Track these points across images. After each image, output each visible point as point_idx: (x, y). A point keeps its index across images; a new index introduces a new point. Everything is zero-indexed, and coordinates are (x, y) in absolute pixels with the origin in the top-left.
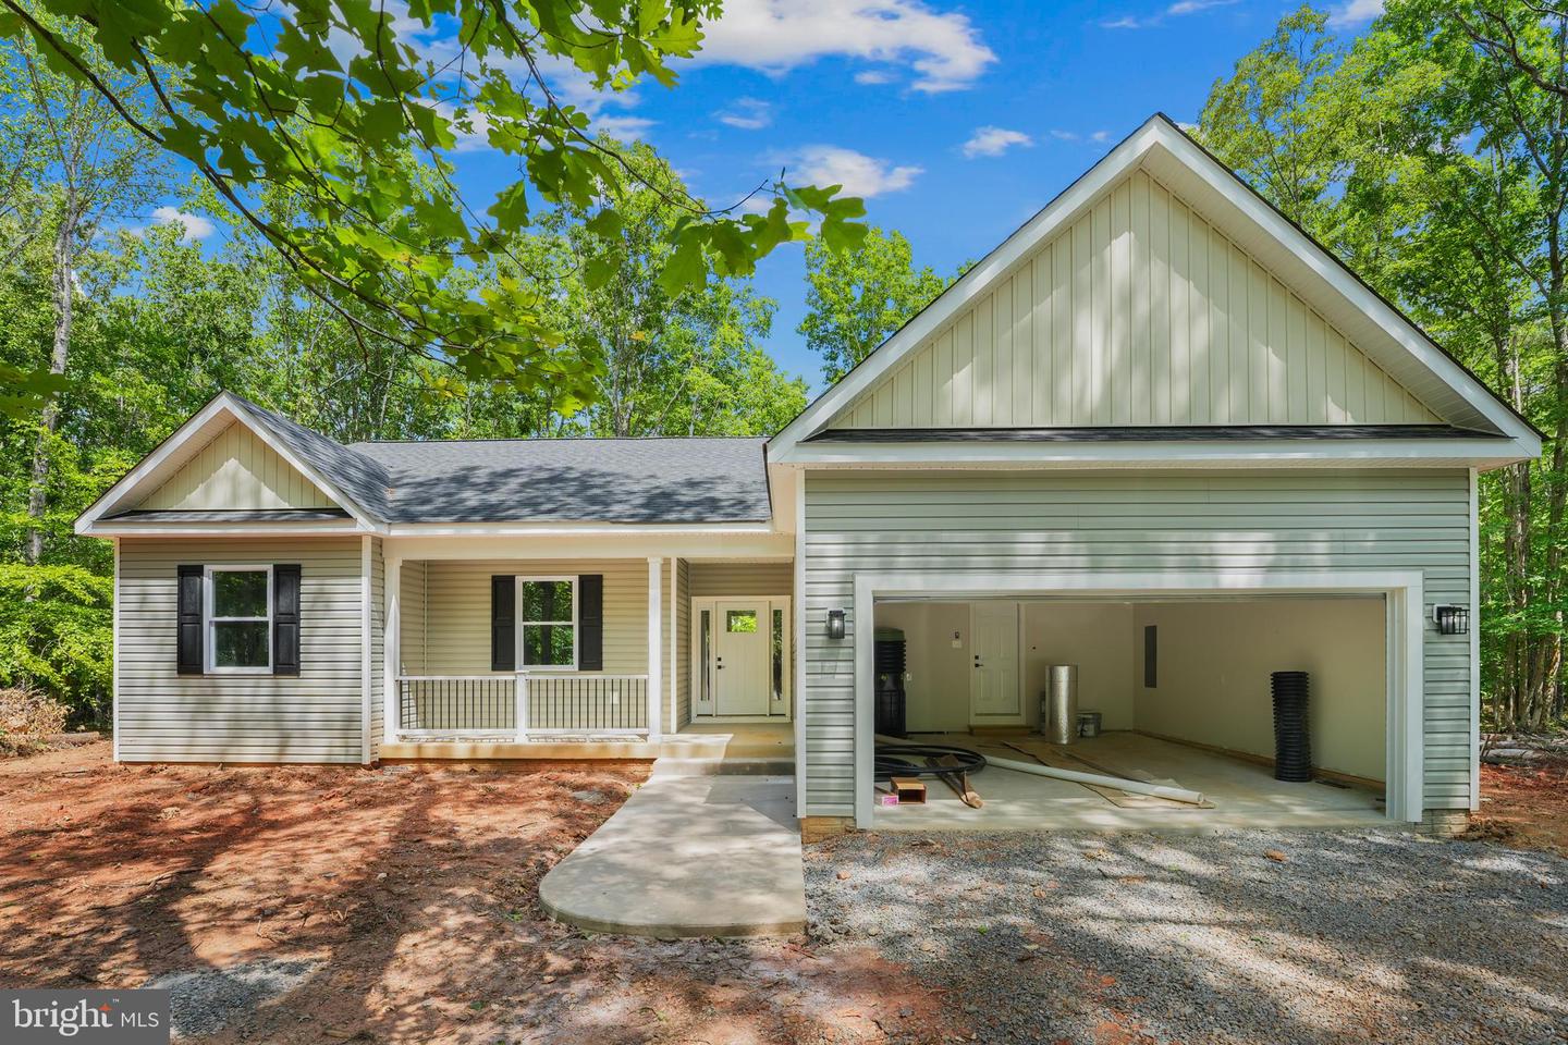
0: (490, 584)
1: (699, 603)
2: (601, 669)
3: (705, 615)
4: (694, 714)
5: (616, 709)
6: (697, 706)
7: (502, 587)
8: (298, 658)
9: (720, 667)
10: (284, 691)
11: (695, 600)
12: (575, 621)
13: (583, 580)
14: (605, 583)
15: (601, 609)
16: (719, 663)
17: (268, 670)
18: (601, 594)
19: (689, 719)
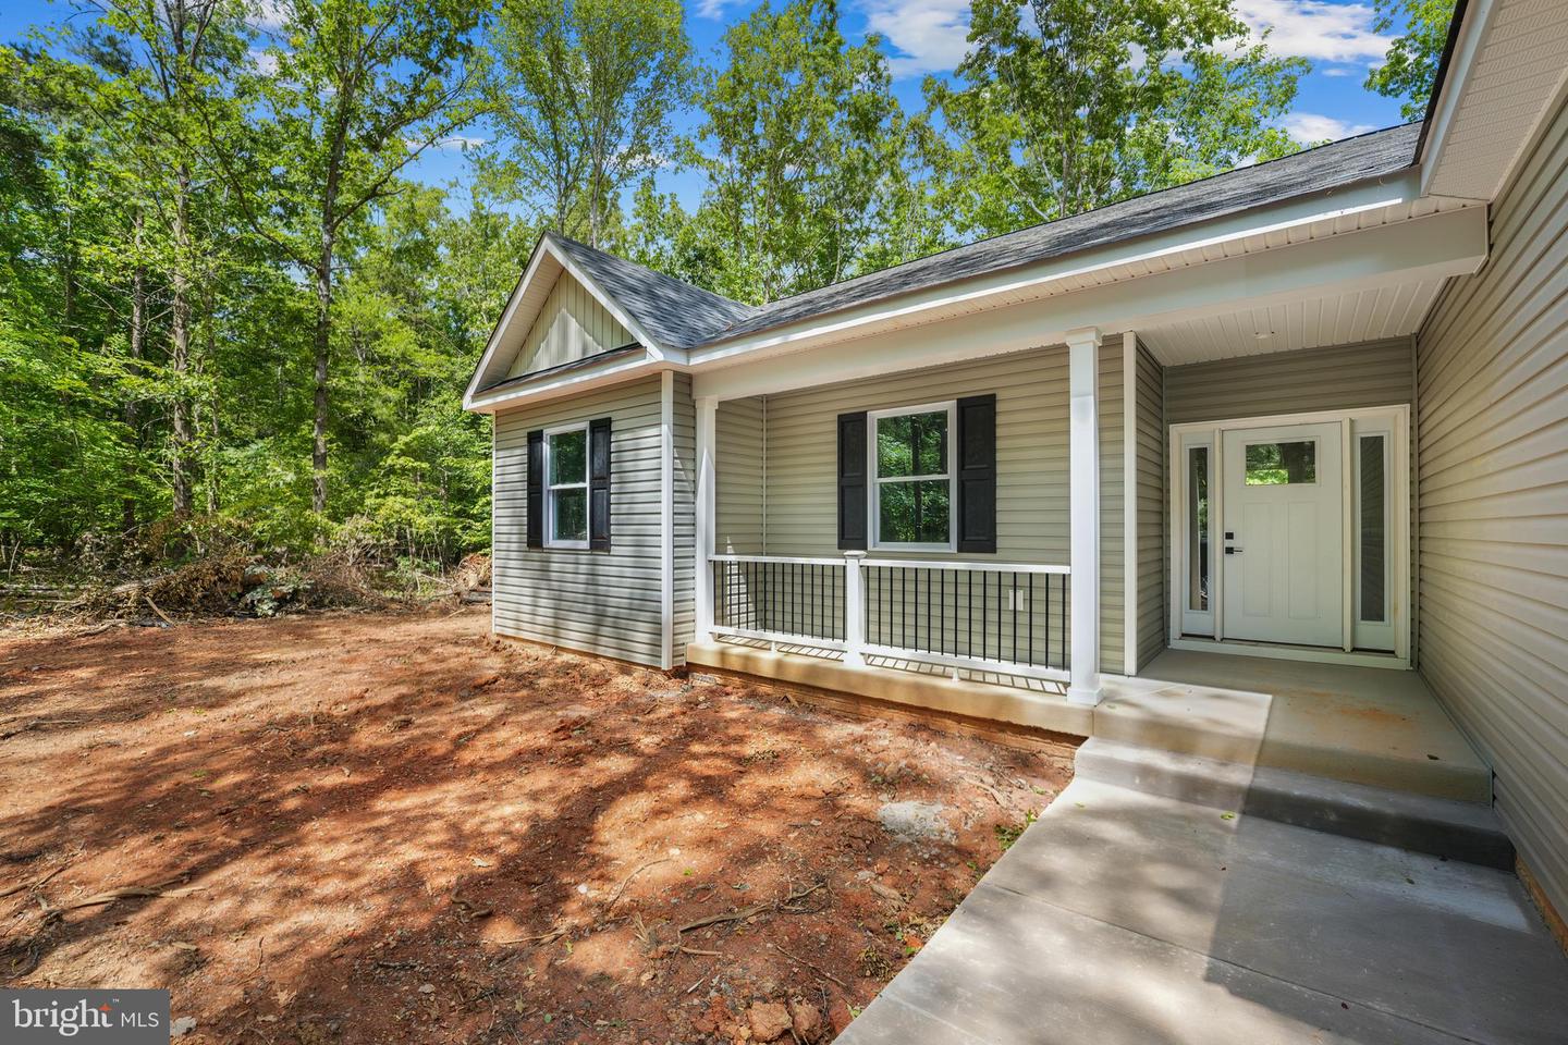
0: (834, 427)
1: (1183, 436)
2: (993, 550)
3: (1199, 457)
4: (1174, 632)
5: (1023, 619)
6: (1182, 617)
7: (851, 429)
8: (609, 530)
9: (1230, 551)
10: (601, 569)
11: (1175, 430)
12: (952, 475)
13: (964, 406)
14: (999, 407)
15: (993, 450)
16: (1229, 543)
17: (585, 544)
18: (993, 426)
19: (1165, 640)
